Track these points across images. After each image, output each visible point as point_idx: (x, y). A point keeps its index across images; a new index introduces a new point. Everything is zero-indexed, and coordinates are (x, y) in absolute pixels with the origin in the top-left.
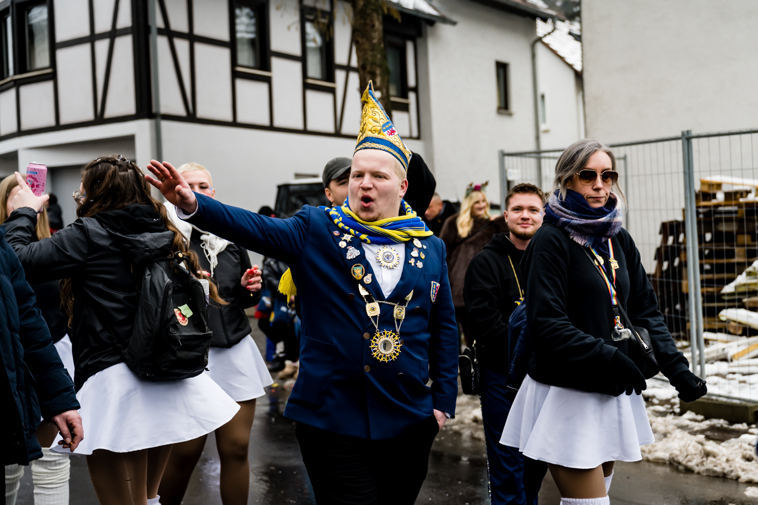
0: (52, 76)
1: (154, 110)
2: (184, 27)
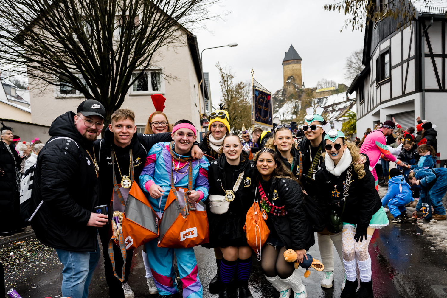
0: (390, 80)
1: (422, 88)
2: (440, 52)
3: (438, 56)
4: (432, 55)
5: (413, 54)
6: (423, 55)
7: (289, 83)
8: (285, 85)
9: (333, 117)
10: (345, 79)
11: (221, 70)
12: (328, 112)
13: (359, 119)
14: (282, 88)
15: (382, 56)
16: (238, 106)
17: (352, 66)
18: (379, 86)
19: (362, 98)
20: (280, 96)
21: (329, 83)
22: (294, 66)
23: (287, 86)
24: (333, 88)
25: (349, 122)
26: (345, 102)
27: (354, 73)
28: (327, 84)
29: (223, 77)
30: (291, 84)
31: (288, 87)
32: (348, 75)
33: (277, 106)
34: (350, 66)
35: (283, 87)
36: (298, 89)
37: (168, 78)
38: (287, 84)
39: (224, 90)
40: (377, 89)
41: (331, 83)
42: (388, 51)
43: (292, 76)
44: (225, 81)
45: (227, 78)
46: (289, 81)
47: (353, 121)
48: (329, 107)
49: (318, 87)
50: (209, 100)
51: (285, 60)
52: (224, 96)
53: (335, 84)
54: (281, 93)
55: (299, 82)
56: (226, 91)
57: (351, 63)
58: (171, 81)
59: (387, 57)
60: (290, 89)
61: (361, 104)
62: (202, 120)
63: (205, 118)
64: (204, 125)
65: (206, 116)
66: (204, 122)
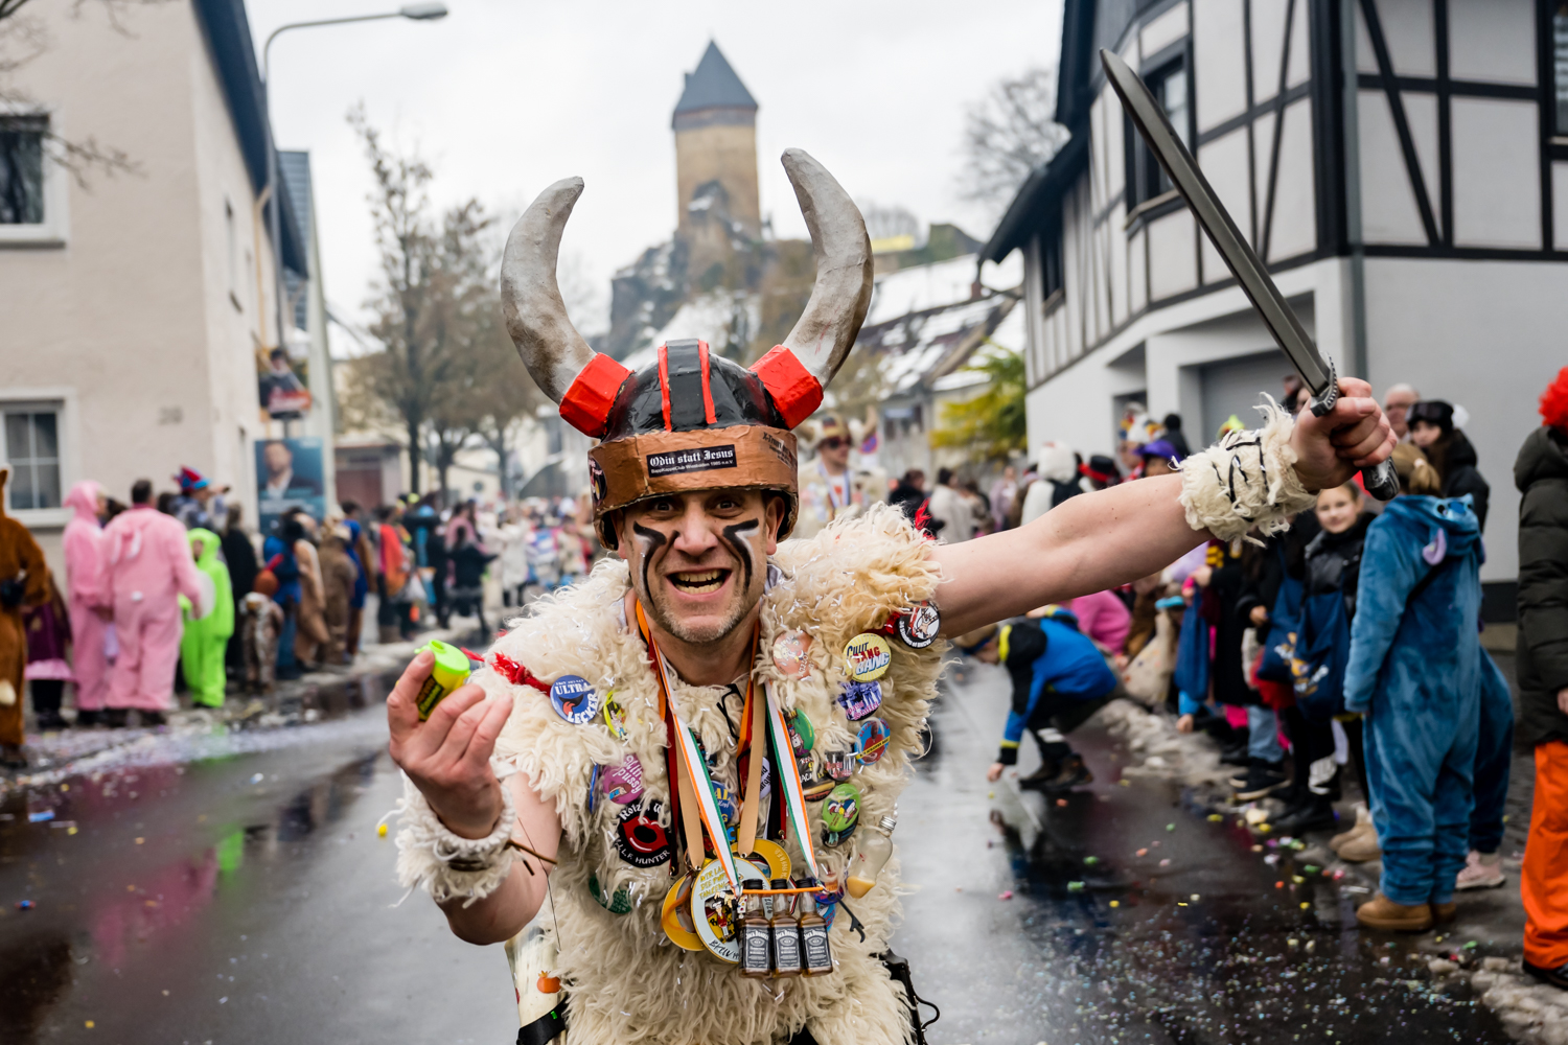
1: (1352, 238)
2: (1425, 67)
3: (1417, 85)
4: (1391, 84)
5: (1300, 71)
6: (1350, 81)
7: (702, 212)
8: (682, 223)
9: (910, 371)
11: (371, 137)
12: (887, 349)
13: (1039, 384)
14: (668, 238)
15: (1154, 80)
16: (459, 316)
17: (991, 141)
18: (1139, 223)
19: (1053, 285)
20: (660, 271)
22: (726, 138)
23: (695, 227)
24: (903, 243)
25: (991, 398)
26: (967, 304)
27: (999, 173)
28: (878, 220)
29: (383, 176)
30: (710, 216)
31: (701, 234)
32: (971, 180)
33: (647, 317)
34: (981, 141)
35: (676, 234)
36: (745, 240)
37: (78, 160)
38: (690, 219)
39: (390, 235)
40: (1130, 238)
41: (894, 216)
42: (1181, 59)
43: (714, 183)
44: (392, 193)
45: (404, 176)
46: (704, 203)
47: (1009, 391)
48: (890, 325)
50: (312, 287)
51: (686, 106)
52: (389, 263)
53: (915, 222)
54: (665, 261)
55: (747, 211)
56: (396, 243)
57: (986, 129)
58: (94, 173)
59: (1176, 87)
60: (709, 240)
61: (1049, 312)
62: (266, 377)
63: (284, 370)
64: (279, 403)
65: (289, 361)
66: (277, 390)
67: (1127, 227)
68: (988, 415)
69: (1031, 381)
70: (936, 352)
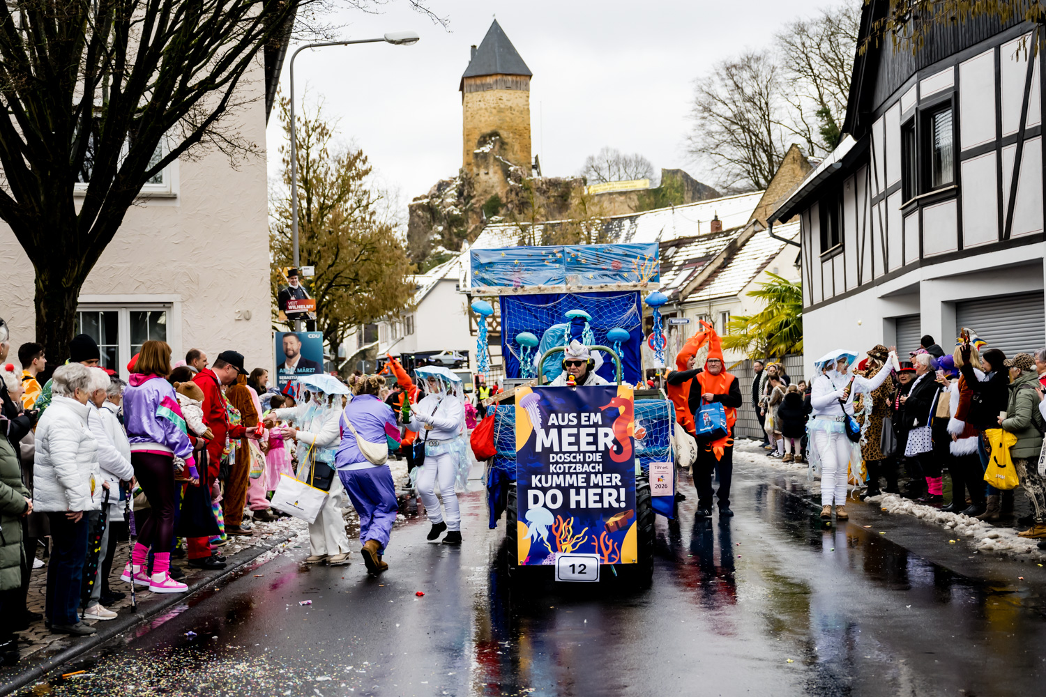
0: (956, 193)
7: (485, 156)
8: (467, 164)
10: (689, 155)
14: (457, 174)
15: (927, 115)
17: (714, 109)
18: (914, 207)
20: (450, 200)
21: (626, 164)
22: (504, 98)
23: (478, 166)
24: (642, 185)
25: (769, 315)
26: (710, 237)
27: (721, 133)
28: (621, 166)
30: (491, 160)
31: (482, 171)
32: (699, 140)
33: (439, 237)
34: (707, 109)
35: (461, 171)
36: (518, 179)
38: (475, 161)
40: (904, 216)
41: (634, 164)
42: (950, 102)
43: (495, 134)
45: (309, 136)
46: (486, 149)
49: (587, 176)
51: (473, 74)
52: (296, 199)
53: (649, 168)
54: (453, 192)
55: (520, 155)
57: (711, 99)
59: (944, 120)
60: (491, 180)
61: (827, 258)
62: (285, 289)
63: (298, 284)
64: (293, 308)
65: (301, 278)
66: (293, 298)
67: (902, 209)
68: (770, 327)
69: (807, 304)
70: (685, 273)
